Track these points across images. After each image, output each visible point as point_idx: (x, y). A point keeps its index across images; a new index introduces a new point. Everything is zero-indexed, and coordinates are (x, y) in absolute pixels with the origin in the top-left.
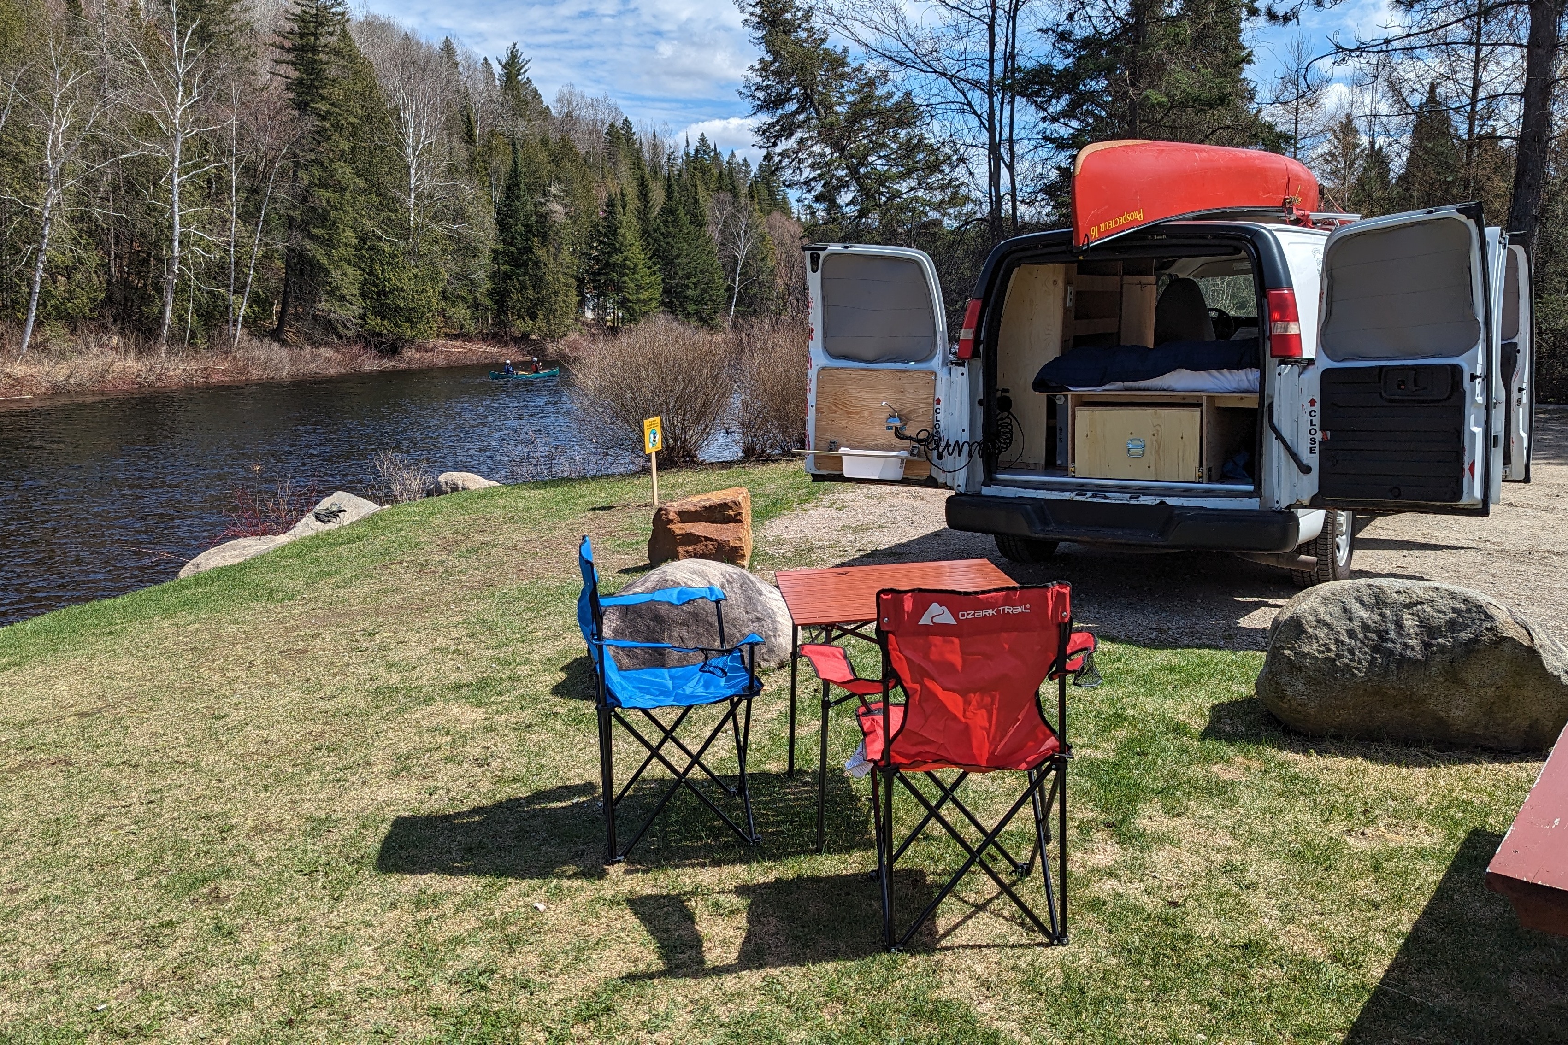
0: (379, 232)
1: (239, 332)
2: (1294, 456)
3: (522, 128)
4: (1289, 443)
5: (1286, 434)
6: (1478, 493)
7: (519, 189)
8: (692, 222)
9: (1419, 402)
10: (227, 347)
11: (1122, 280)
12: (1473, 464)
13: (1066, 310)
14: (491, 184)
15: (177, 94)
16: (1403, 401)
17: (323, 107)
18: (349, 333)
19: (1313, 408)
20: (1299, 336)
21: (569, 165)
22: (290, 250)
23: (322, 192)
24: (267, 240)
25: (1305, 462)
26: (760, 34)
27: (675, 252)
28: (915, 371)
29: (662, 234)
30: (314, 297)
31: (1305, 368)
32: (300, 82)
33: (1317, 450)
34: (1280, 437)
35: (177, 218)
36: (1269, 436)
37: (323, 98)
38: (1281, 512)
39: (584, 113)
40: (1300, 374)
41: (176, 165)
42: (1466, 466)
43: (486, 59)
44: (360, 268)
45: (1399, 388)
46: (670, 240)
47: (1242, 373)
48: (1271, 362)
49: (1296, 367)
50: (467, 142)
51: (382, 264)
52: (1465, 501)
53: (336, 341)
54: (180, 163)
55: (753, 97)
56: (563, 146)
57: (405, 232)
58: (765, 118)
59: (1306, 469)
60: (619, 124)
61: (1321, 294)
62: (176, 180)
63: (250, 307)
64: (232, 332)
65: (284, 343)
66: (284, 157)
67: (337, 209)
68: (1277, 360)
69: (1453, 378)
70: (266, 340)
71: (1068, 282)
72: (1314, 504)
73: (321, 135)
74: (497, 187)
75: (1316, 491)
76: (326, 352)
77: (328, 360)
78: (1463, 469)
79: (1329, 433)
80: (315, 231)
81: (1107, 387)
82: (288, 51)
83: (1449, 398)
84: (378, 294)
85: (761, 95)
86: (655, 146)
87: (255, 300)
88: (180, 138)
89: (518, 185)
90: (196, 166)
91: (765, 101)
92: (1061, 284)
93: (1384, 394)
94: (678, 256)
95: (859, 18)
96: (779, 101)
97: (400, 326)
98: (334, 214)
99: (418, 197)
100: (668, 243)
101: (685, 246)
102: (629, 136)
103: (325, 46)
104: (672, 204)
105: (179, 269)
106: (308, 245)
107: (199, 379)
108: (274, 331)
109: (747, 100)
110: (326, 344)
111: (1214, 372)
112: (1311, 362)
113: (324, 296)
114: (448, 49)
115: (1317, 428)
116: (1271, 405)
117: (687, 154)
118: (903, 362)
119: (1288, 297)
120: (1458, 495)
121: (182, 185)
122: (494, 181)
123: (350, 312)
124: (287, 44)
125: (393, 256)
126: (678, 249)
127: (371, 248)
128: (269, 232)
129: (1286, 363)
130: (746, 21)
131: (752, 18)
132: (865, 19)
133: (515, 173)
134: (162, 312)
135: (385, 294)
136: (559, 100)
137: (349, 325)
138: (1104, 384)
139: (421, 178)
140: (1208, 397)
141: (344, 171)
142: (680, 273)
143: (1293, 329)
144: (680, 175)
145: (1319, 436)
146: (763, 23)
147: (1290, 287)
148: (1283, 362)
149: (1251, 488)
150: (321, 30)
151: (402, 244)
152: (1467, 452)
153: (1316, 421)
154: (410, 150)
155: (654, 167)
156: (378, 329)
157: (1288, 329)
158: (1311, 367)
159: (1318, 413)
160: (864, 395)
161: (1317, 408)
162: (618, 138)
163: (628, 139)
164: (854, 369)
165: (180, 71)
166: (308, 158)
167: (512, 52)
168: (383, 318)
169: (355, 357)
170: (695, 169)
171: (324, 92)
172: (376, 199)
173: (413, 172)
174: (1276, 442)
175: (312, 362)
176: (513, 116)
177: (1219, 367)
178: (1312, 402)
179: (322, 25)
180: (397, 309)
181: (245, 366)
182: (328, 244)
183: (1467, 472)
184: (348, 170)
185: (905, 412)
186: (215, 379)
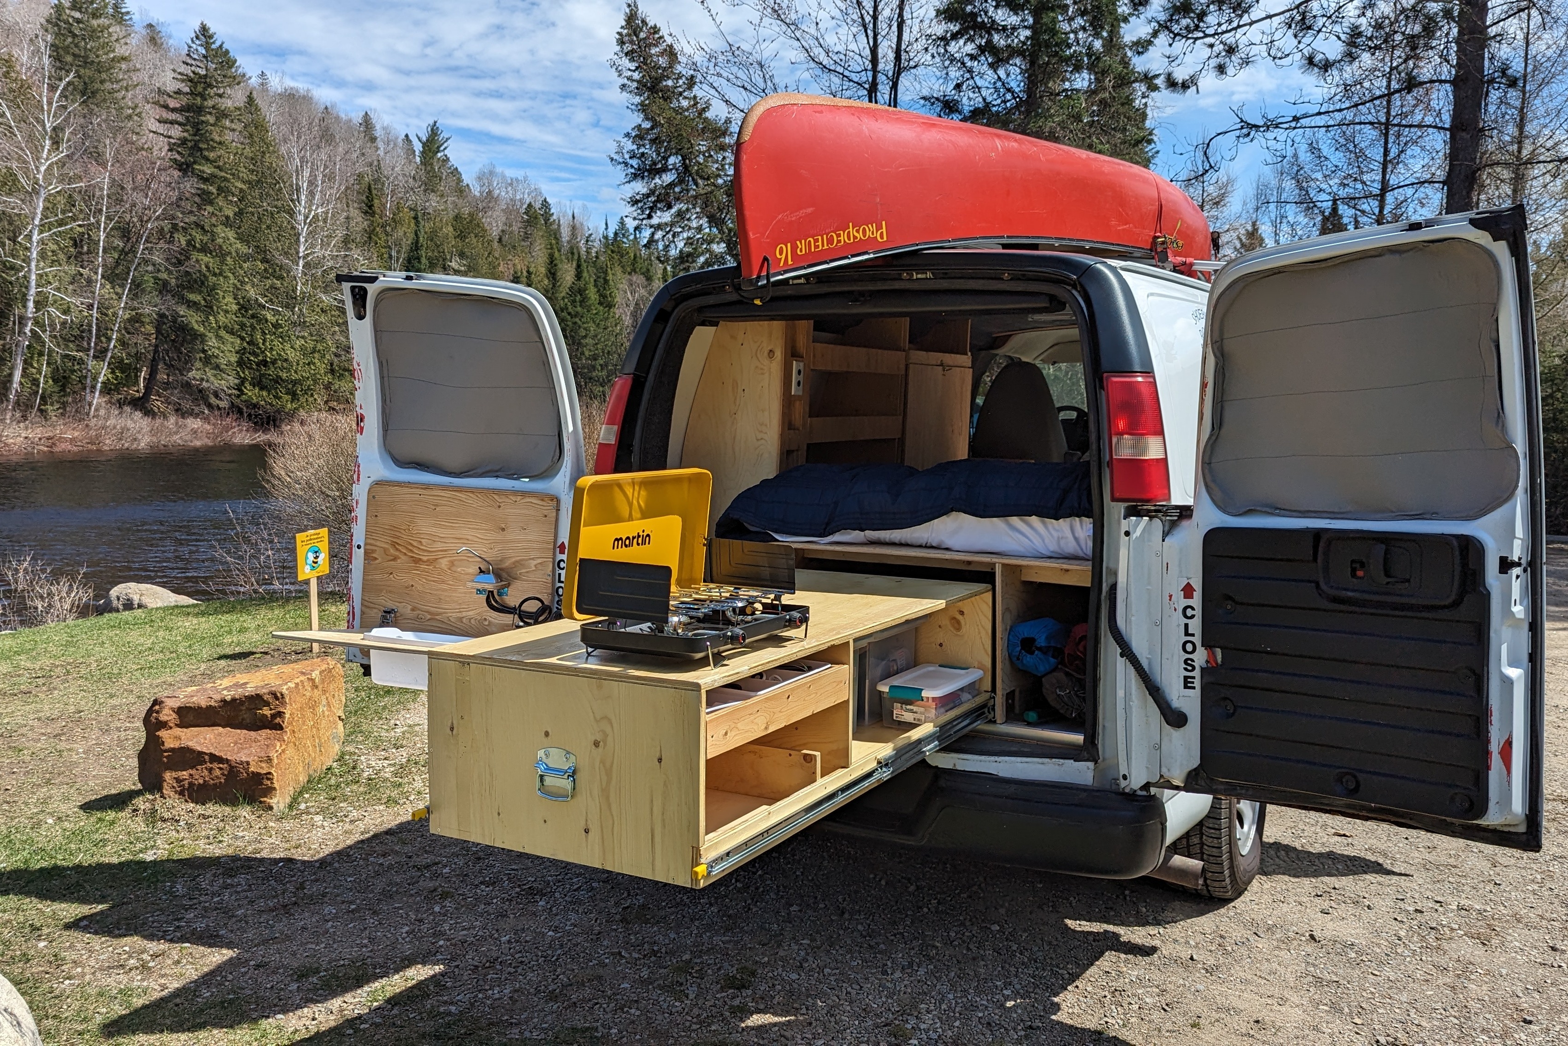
0: (262, 300)
1: (97, 399)
2: (1154, 690)
3: (433, 202)
4: (1145, 664)
5: (1139, 646)
6: (1518, 805)
7: (420, 262)
8: (600, 303)
9: (1395, 607)
10: (80, 415)
11: (907, 358)
12: (1509, 744)
13: (788, 401)
14: (390, 257)
15: (43, 147)
16: (1363, 603)
17: (208, 169)
18: (222, 404)
19: (1190, 602)
20: (1164, 461)
21: (475, 240)
22: (162, 316)
23: (201, 256)
24: (136, 304)
25: (1176, 703)
26: (637, 100)
27: (583, 332)
28: (524, 494)
29: (569, 314)
30: (187, 363)
31: (1173, 525)
32: (184, 141)
33: (1197, 683)
34: (1127, 653)
35: (33, 277)
36: (1110, 650)
37: (207, 159)
38: (1131, 796)
39: (502, 193)
40: (1165, 535)
41: (37, 222)
42: (1495, 747)
43: (407, 136)
44: (239, 336)
45: (1354, 575)
46: (577, 320)
47: (1063, 524)
48: (1115, 510)
49: (1157, 523)
50: (366, 213)
51: (264, 333)
52: (1492, 819)
53: (206, 412)
54: (41, 219)
55: (626, 164)
56: (471, 221)
57: (290, 300)
58: (640, 187)
59: (1176, 719)
60: (538, 205)
61: (1204, 386)
62: (35, 237)
63: (113, 372)
64: (88, 398)
65: (148, 413)
66: (157, 218)
67: (215, 275)
68: (1122, 507)
69: (1464, 565)
70: (127, 409)
71: (792, 353)
72: (1192, 783)
73: (205, 198)
74: (398, 259)
75: (1196, 762)
76: (194, 423)
77: (194, 432)
78: (1487, 753)
79: (1219, 652)
80: (193, 297)
81: (837, 537)
82: (173, 110)
83: (1456, 604)
84: (258, 364)
85: (634, 162)
86: (574, 228)
87: (117, 365)
88: (43, 194)
89: (418, 259)
90: (61, 223)
91: (639, 169)
92: (779, 354)
93: (1323, 586)
94: (585, 337)
95: (725, 74)
96: (654, 171)
97: (279, 398)
98: (212, 279)
99: (307, 265)
100: (575, 323)
101: (592, 327)
102: (547, 215)
103: (213, 107)
104: (582, 284)
105: (31, 330)
106: (182, 310)
107: (42, 448)
108: (140, 399)
109: (619, 167)
110: (196, 416)
111: (1015, 520)
112: (1185, 512)
113: (198, 364)
114: (367, 123)
115: (1197, 640)
116: (1113, 588)
117: (606, 237)
118: (509, 477)
119: (1145, 391)
120: (1479, 805)
121: (42, 242)
122: (394, 253)
123: (225, 382)
124: (173, 104)
125: (276, 326)
126: (585, 329)
127: (253, 316)
128: (136, 295)
129: (1139, 514)
130: (624, 85)
131: (629, 83)
132: (731, 76)
133: (416, 246)
134: (11, 375)
135: (265, 363)
136: (479, 179)
137: (222, 395)
138: (832, 533)
139: (312, 246)
140: (1004, 565)
141: (226, 235)
142: (587, 353)
143: (1153, 450)
144: (597, 257)
145: (1200, 657)
146: (642, 87)
147: (1148, 372)
148: (1134, 511)
149: (1079, 738)
150: (212, 92)
151: (288, 314)
152: (1495, 718)
153: (1195, 626)
154: (301, 218)
155: (572, 248)
156: (255, 400)
157: (1144, 450)
158: (1185, 523)
159: (1198, 612)
160: (442, 532)
161: (1196, 601)
162: (536, 218)
163: (547, 220)
164: (427, 486)
165: (48, 125)
166: (187, 220)
167: (432, 130)
168: (262, 388)
169: (227, 429)
170: (613, 252)
171: (212, 155)
172: (261, 266)
173: (302, 240)
174: (1121, 664)
175: (176, 433)
176: (425, 191)
177: (1023, 512)
178: (1188, 591)
179: (210, 86)
180: (278, 380)
181: (98, 436)
182: (208, 309)
183: (1496, 760)
184: (231, 234)
185: (507, 564)
186: (61, 447)
